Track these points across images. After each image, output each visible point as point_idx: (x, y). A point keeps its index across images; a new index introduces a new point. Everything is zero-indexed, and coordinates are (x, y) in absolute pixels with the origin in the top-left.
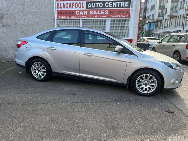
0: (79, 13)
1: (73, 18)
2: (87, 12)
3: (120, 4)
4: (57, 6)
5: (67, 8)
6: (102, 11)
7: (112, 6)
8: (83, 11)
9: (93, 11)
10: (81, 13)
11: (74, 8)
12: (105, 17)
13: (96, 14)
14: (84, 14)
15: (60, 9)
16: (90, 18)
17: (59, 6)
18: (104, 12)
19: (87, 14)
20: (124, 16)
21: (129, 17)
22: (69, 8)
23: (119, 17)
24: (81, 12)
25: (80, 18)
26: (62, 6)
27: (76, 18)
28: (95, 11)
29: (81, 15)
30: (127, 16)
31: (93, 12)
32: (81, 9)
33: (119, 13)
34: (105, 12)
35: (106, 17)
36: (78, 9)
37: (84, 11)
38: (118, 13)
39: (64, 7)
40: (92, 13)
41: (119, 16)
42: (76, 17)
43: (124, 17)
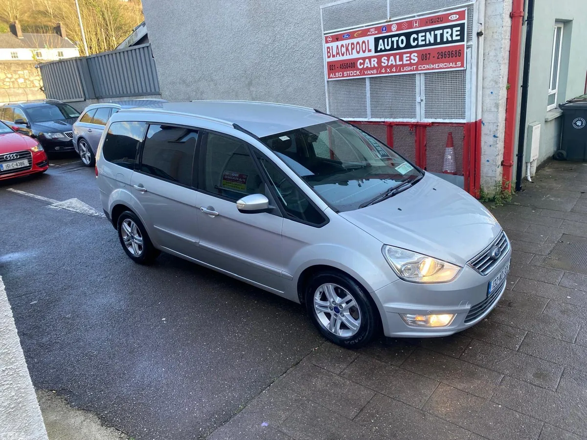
0: (363, 64)
1: (354, 76)
2: (376, 60)
3: (442, 35)
4: (328, 52)
5: (343, 55)
6: (405, 56)
7: (424, 43)
8: (370, 58)
9: (388, 56)
10: (367, 64)
11: (355, 55)
12: (411, 71)
13: (394, 64)
14: (372, 66)
15: (332, 59)
16: (383, 73)
17: (331, 52)
18: (408, 58)
19: (376, 65)
20: (451, 65)
21: (462, 66)
22: (347, 55)
23: (441, 68)
24: (367, 60)
25: (364, 74)
26: (335, 53)
27: (359, 75)
28: (392, 58)
29: (368, 68)
30: (459, 64)
31: (388, 60)
32: (367, 54)
33: (440, 57)
34: (410, 57)
35: (413, 71)
36: (361, 55)
37: (372, 60)
38: (438, 58)
39: (338, 53)
40: (386, 62)
41: (441, 65)
42: (358, 73)
43: (451, 67)
